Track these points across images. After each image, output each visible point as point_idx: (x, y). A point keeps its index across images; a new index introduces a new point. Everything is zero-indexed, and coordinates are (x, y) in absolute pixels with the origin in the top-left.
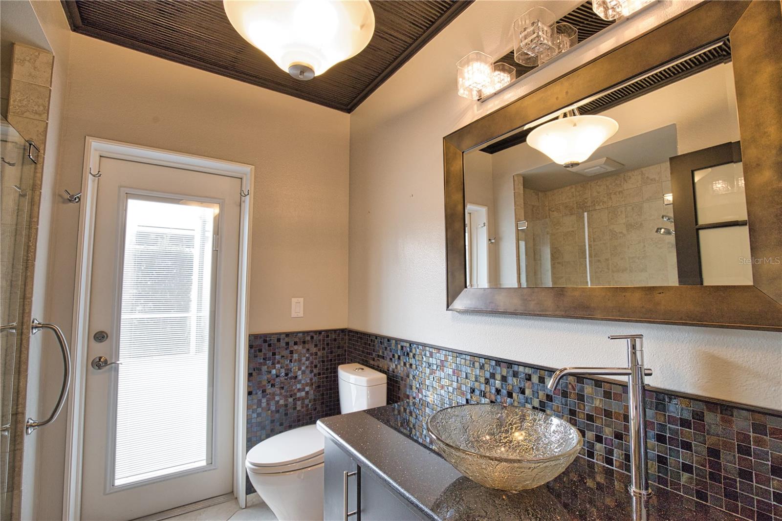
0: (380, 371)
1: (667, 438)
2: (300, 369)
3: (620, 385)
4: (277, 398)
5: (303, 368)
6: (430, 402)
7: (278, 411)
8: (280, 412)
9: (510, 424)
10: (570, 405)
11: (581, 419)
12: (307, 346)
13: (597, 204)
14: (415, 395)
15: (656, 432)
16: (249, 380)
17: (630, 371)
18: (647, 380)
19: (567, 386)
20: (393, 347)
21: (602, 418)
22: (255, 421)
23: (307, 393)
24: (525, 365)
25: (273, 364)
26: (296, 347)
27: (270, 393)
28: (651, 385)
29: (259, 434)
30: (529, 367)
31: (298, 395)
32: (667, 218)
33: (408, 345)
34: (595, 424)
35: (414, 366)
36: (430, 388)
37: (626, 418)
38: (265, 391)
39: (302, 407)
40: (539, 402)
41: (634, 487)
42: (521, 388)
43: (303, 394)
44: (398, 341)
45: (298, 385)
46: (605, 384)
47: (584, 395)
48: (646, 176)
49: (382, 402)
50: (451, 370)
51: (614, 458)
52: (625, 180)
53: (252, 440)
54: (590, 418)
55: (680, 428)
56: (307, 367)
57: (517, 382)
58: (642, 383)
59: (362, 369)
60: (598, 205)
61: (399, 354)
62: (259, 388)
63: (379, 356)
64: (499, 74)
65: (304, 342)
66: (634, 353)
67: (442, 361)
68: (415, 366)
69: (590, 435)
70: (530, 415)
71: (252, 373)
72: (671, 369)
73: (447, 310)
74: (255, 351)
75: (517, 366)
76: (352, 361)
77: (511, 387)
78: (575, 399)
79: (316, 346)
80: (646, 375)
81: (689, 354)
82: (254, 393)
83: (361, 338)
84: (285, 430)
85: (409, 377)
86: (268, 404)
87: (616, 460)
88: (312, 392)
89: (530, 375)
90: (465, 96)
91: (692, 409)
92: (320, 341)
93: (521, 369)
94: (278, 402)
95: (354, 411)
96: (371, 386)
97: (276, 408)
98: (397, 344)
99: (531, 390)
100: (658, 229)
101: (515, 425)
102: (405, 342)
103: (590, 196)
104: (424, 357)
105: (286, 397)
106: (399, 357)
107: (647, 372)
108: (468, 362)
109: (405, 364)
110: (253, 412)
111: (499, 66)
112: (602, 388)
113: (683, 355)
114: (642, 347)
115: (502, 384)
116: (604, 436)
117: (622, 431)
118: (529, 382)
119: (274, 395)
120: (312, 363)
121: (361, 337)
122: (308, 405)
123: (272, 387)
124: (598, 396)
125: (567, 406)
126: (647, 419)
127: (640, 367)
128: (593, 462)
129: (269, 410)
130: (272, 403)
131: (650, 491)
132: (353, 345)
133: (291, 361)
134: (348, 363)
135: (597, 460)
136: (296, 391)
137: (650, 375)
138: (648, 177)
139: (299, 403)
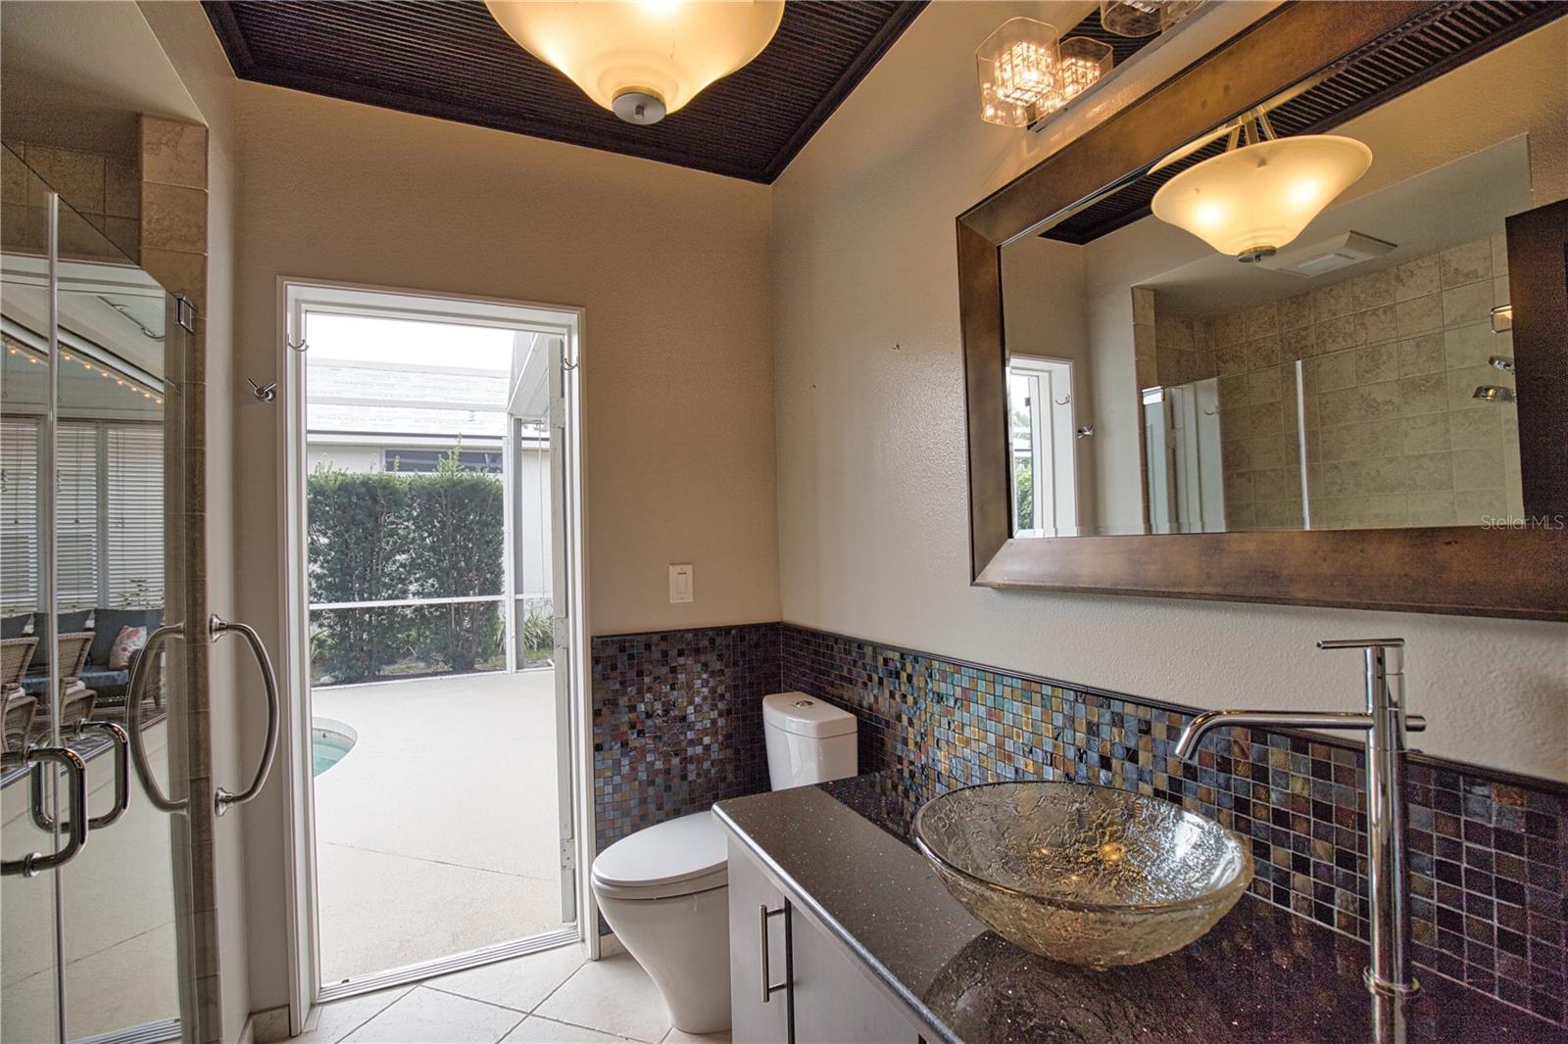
0: (846, 708)
1: (1463, 874)
2: (691, 702)
3: (1349, 749)
4: (650, 758)
5: (697, 700)
6: (943, 772)
7: (652, 783)
8: (656, 784)
9: (1101, 825)
10: (1235, 788)
11: (1261, 821)
12: (703, 659)
13: (1330, 341)
14: (912, 757)
15: (1436, 857)
16: (595, 725)
17: (1370, 721)
18: (1411, 741)
19: (1228, 749)
20: (868, 660)
21: (1309, 821)
22: (611, 800)
23: (707, 748)
24: (1139, 702)
25: (640, 692)
26: (681, 660)
27: (636, 748)
28: (1426, 751)
29: (618, 823)
30: (1145, 706)
31: (690, 751)
32: (1503, 363)
33: (897, 656)
34: (1292, 832)
35: (910, 699)
36: (943, 744)
37: (1362, 821)
38: (627, 744)
39: (698, 775)
40: (1167, 779)
41: (1377, 976)
42: (1128, 750)
43: (699, 750)
44: (877, 648)
45: (689, 733)
46: (1317, 746)
47: (1268, 769)
48: (1454, 265)
49: (850, 769)
50: (984, 708)
51: (1336, 908)
52: (1399, 279)
53: (607, 836)
54: (1280, 817)
55: (1493, 851)
56: (705, 699)
57: (1120, 736)
58: (1400, 746)
59: (810, 703)
60: (1334, 341)
61: (881, 675)
62: (614, 739)
63: (842, 677)
64: (1072, 64)
65: (697, 651)
66: (1380, 678)
67: (964, 689)
68: (912, 698)
69: (1280, 855)
70: (1146, 807)
71: (600, 710)
72: (1474, 718)
73: (972, 585)
74: (605, 668)
75: (1121, 703)
76: (791, 688)
77: (1109, 746)
78: (1247, 777)
79: (720, 657)
80: (1410, 729)
81: (1521, 685)
82: (606, 746)
83: (808, 642)
84: (668, 817)
85: (901, 722)
86: (633, 769)
87: (1339, 912)
88: (715, 747)
89: (1148, 723)
90: (998, 121)
91: (1525, 809)
92: (727, 647)
93: (1129, 708)
94: (652, 763)
95: (795, 786)
96: (827, 736)
97: (648, 777)
98: (875, 652)
99: (1151, 755)
100: (1479, 390)
101: (1109, 828)
102: (891, 650)
103: (1312, 322)
104: (929, 680)
105: (667, 757)
106: (881, 680)
107: (1412, 723)
108: (1018, 693)
109: (892, 695)
110: (605, 784)
111: (1072, 45)
112: (1307, 754)
113: (1504, 685)
114: (1400, 666)
115: (1088, 741)
116: (1312, 859)
117: (1354, 849)
118: (1146, 738)
119: (643, 752)
120: (713, 690)
121: (807, 640)
122: (709, 771)
123: (638, 736)
124: (1300, 772)
125: (1230, 790)
126: (1412, 826)
127: (1396, 712)
128: (1289, 914)
129: (635, 780)
130: (641, 767)
131: (1416, 985)
132: (794, 655)
133: (673, 688)
134: (786, 691)
135: (1295, 909)
136: (684, 744)
137: (1421, 729)
138: (1456, 269)
139: (691, 767)
